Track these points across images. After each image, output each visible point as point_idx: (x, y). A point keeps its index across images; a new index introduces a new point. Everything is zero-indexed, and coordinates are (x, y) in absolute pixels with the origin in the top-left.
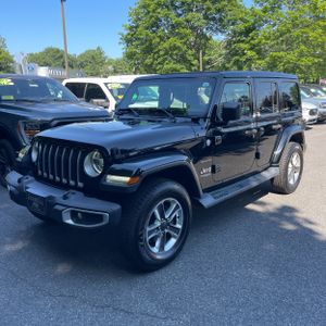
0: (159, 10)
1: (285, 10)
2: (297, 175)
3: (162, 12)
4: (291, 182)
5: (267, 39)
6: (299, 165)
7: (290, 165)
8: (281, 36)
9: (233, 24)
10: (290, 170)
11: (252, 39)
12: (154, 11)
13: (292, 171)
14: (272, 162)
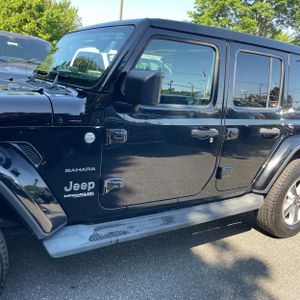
4: (290, 221)
13: (295, 203)
14: (254, 186)
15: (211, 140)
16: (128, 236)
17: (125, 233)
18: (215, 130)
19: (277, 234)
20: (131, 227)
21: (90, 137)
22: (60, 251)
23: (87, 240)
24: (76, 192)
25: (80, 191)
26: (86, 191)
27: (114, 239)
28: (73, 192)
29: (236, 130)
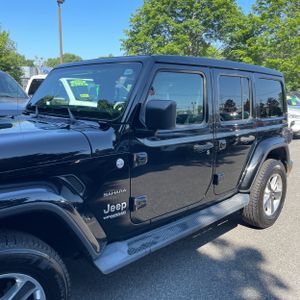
0: (158, 16)
1: (284, 17)
2: (276, 202)
3: (161, 18)
4: (269, 213)
5: (264, 45)
6: (280, 189)
7: (267, 190)
8: (279, 42)
9: (231, 31)
10: (266, 197)
11: (249, 45)
12: (154, 17)
13: (271, 197)
14: (240, 187)
15: (208, 152)
16: (158, 245)
17: (155, 243)
18: (209, 143)
19: (261, 226)
20: (158, 238)
21: (120, 163)
22: (108, 268)
23: (127, 255)
24: (113, 213)
25: (116, 212)
26: (120, 211)
27: (148, 249)
28: (110, 213)
29: (224, 142)
